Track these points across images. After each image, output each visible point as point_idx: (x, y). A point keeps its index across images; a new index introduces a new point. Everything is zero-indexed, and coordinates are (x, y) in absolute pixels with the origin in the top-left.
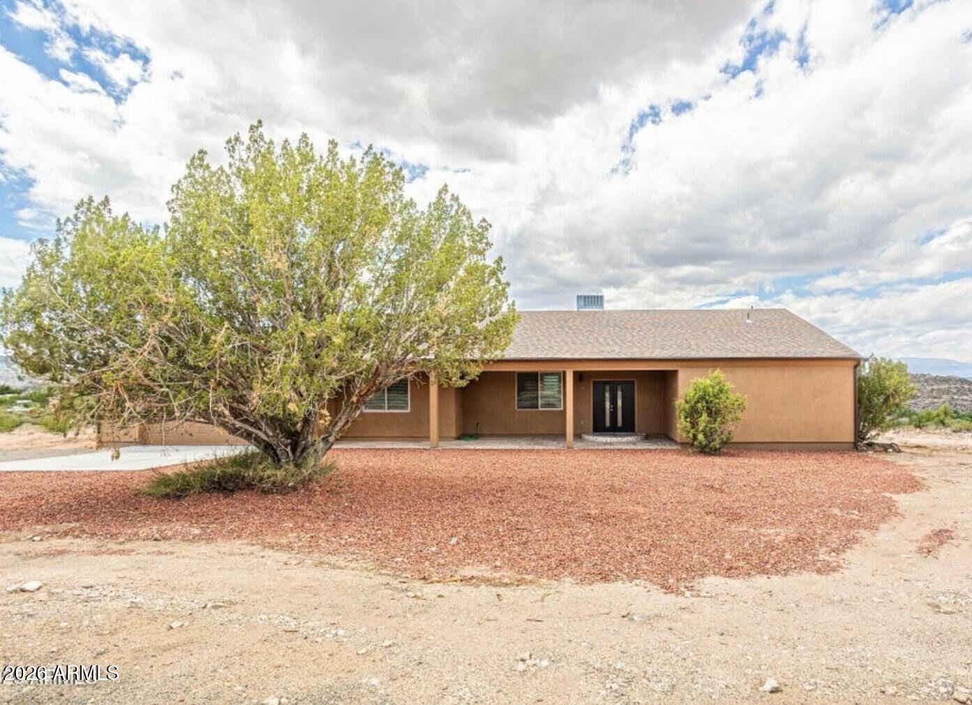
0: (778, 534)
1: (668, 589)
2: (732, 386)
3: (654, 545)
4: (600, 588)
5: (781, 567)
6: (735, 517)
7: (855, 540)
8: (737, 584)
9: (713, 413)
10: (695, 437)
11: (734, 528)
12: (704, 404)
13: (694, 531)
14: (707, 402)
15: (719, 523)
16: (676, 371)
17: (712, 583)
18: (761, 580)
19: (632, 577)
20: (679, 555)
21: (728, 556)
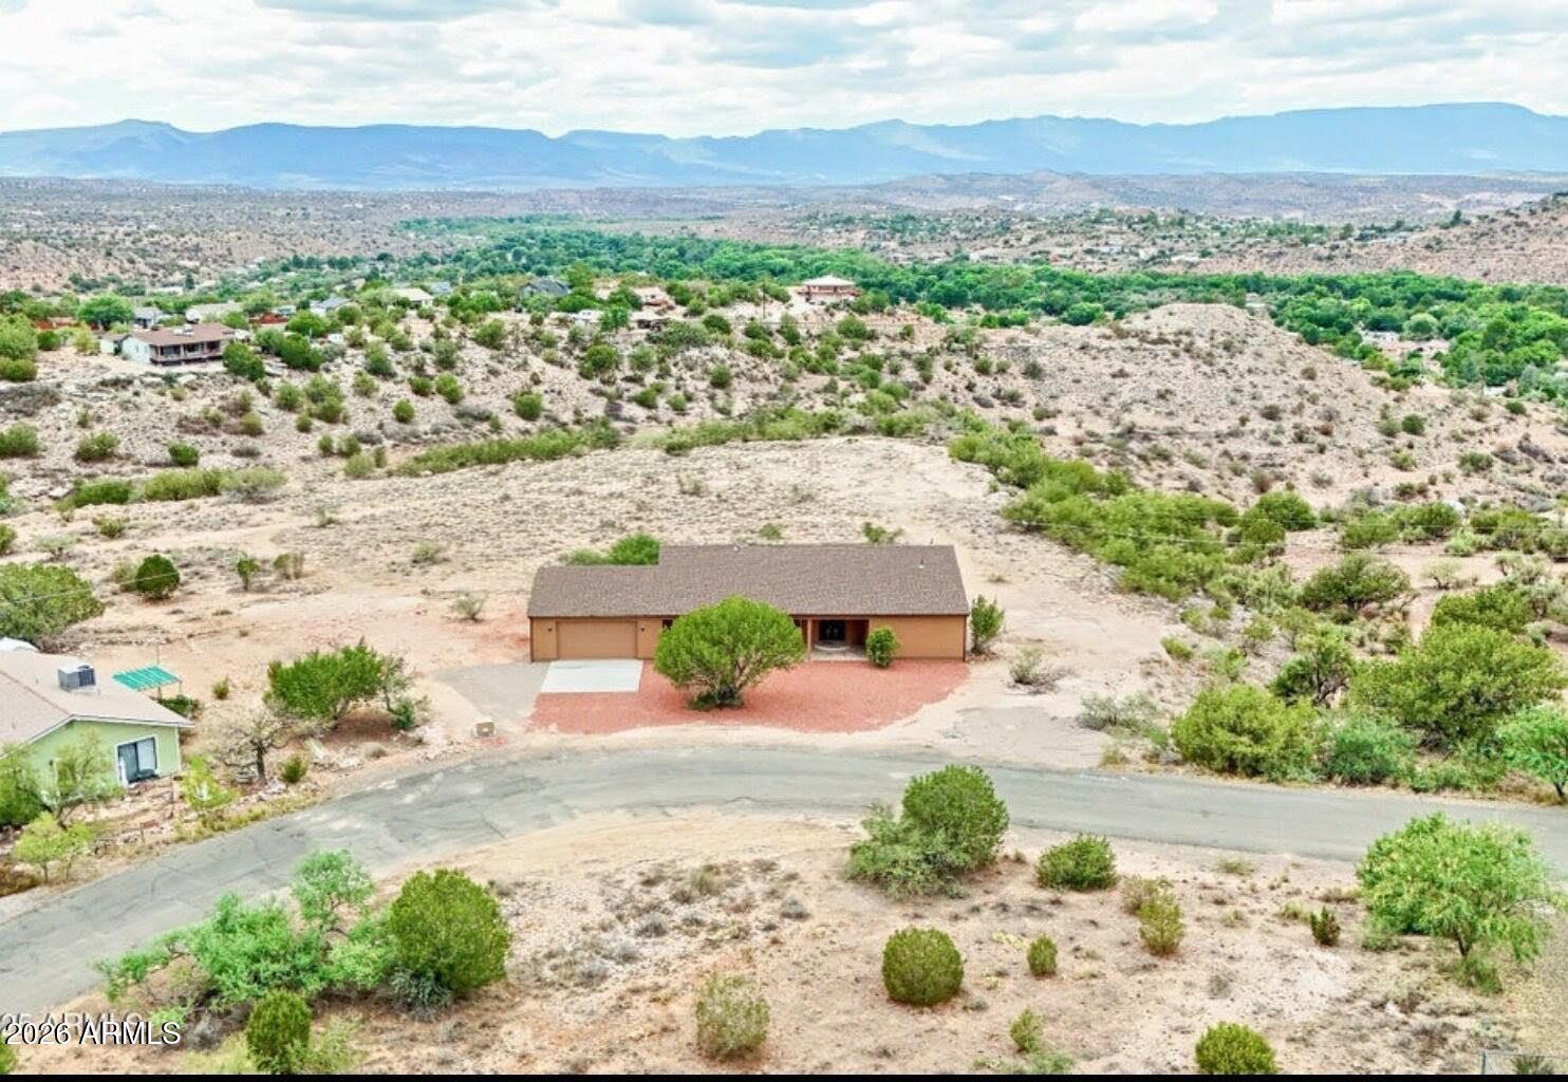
2: (893, 634)
9: (886, 647)
10: (875, 659)
14: (884, 643)
16: (868, 621)
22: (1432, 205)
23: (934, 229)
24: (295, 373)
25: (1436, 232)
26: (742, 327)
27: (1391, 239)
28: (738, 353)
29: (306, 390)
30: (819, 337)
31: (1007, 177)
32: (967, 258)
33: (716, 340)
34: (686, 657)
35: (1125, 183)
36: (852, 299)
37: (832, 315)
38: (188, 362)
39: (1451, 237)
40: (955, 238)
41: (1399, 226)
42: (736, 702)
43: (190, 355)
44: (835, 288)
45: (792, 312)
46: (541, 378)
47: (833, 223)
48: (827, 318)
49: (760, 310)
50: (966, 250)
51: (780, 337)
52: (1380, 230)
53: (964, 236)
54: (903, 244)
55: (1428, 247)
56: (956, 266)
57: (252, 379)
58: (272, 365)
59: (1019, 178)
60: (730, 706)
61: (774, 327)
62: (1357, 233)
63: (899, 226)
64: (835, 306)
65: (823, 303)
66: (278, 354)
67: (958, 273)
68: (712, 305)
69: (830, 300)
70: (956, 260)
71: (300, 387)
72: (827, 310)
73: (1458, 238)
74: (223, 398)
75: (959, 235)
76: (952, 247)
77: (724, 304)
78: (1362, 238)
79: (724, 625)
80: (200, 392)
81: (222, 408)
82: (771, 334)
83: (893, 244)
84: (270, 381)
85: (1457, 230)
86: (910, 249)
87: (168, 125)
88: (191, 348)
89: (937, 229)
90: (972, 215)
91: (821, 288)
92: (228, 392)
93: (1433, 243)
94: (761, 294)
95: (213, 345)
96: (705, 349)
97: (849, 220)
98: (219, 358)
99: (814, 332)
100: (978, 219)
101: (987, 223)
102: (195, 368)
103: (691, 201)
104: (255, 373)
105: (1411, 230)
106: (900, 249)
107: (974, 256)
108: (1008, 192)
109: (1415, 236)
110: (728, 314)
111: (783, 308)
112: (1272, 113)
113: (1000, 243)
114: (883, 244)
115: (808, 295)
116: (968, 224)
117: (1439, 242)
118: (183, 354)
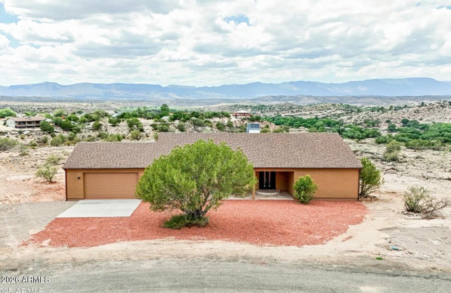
0: (318, 237)
1: (299, 247)
2: (314, 181)
3: (295, 240)
4: (288, 247)
5: (317, 244)
6: (310, 233)
7: (332, 239)
8: (309, 246)
9: (306, 189)
10: (300, 198)
11: (310, 236)
12: (303, 187)
13: (302, 237)
14: (304, 186)
15: (307, 234)
16: (293, 172)
17: (305, 246)
18: (313, 246)
19: (293, 245)
20: (300, 242)
21: (308, 242)
22: (411, 104)
23: (270, 108)
24: (65, 132)
25: (417, 108)
26: (215, 124)
27: (404, 110)
28: (214, 129)
29: (67, 137)
30: (239, 127)
31: (290, 97)
32: (280, 116)
33: (207, 125)
34: (159, 182)
35: (324, 98)
36: (249, 117)
37: (243, 122)
38: (28, 127)
39: (421, 109)
40: (277, 111)
41: (406, 106)
42: (203, 223)
43: (29, 125)
44: (244, 114)
45: (232, 120)
46: (149, 135)
47: (242, 107)
48: (242, 123)
49: (221, 120)
50: (280, 113)
51: (227, 127)
52: (400, 107)
53: (279, 110)
54: (262, 112)
55: (415, 112)
56: (278, 118)
57: (50, 133)
58: (57, 129)
59: (293, 97)
60: (198, 226)
61: (226, 124)
62: (394, 109)
63: (261, 108)
64: (245, 119)
65: (241, 118)
66: (60, 126)
67: (278, 119)
68: (206, 118)
69: (243, 117)
70: (277, 116)
71: (66, 136)
72: (242, 120)
73: (424, 110)
74: (38, 139)
75: (278, 110)
76: (276, 113)
77: (210, 118)
78: (395, 110)
79: (192, 157)
80: (31, 137)
81: (38, 142)
82: (224, 126)
83: (259, 112)
84: (55, 134)
85: (423, 107)
86: (264, 114)
87: (56, 83)
88: (29, 122)
89: (271, 108)
90: (281, 105)
91: (240, 113)
92: (40, 137)
93: (416, 111)
94: (221, 115)
95: (38, 122)
96: (203, 127)
97: (247, 106)
98: (38, 126)
99: (238, 126)
100: (283, 106)
101: (286, 107)
102: (30, 129)
103: (202, 103)
104: (50, 131)
105: (410, 108)
106: (261, 114)
107: (283, 115)
108: (291, 100)
109: (410, 109)
110: (211, 120)
111: (228, 119)
112: (363, 80)
113: (290, 112)
114: (256, 112)
115: (236, 116)
116: (280, 107)
117: (418, 111)
118: (27, 125)
